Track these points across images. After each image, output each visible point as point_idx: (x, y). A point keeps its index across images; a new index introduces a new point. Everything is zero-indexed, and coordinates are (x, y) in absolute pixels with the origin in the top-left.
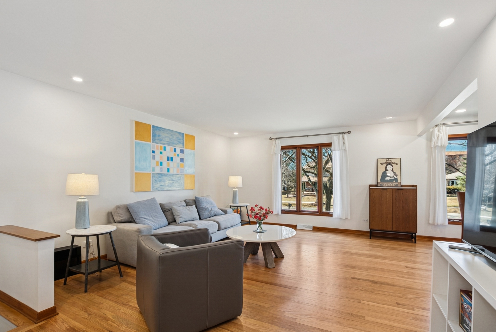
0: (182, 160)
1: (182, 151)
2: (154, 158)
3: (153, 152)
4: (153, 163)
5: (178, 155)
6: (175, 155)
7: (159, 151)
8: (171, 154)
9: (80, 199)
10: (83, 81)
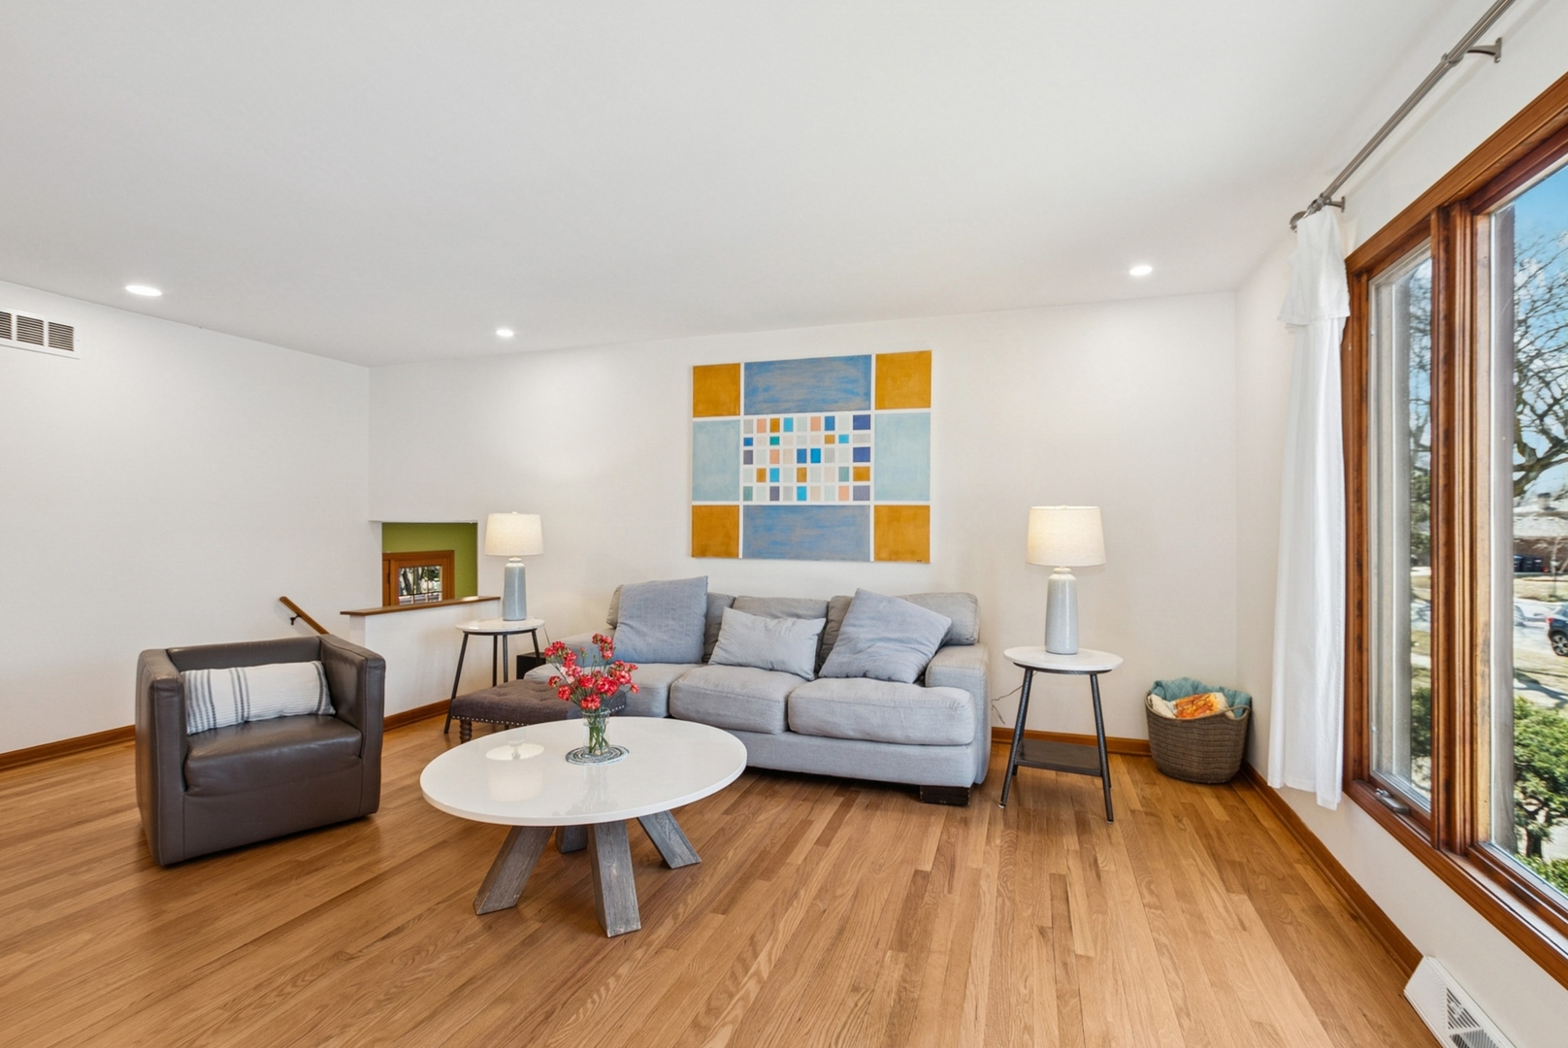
0: (861, 454)
1: (861, 423)
2: (749, 458)
3: (748, 442)
4: (747, 475)
5: (844, 439)
6: (829, 440)
7: (768, 434)
8: (814, 439)
9: (511, 562)
10: (515, 335)
